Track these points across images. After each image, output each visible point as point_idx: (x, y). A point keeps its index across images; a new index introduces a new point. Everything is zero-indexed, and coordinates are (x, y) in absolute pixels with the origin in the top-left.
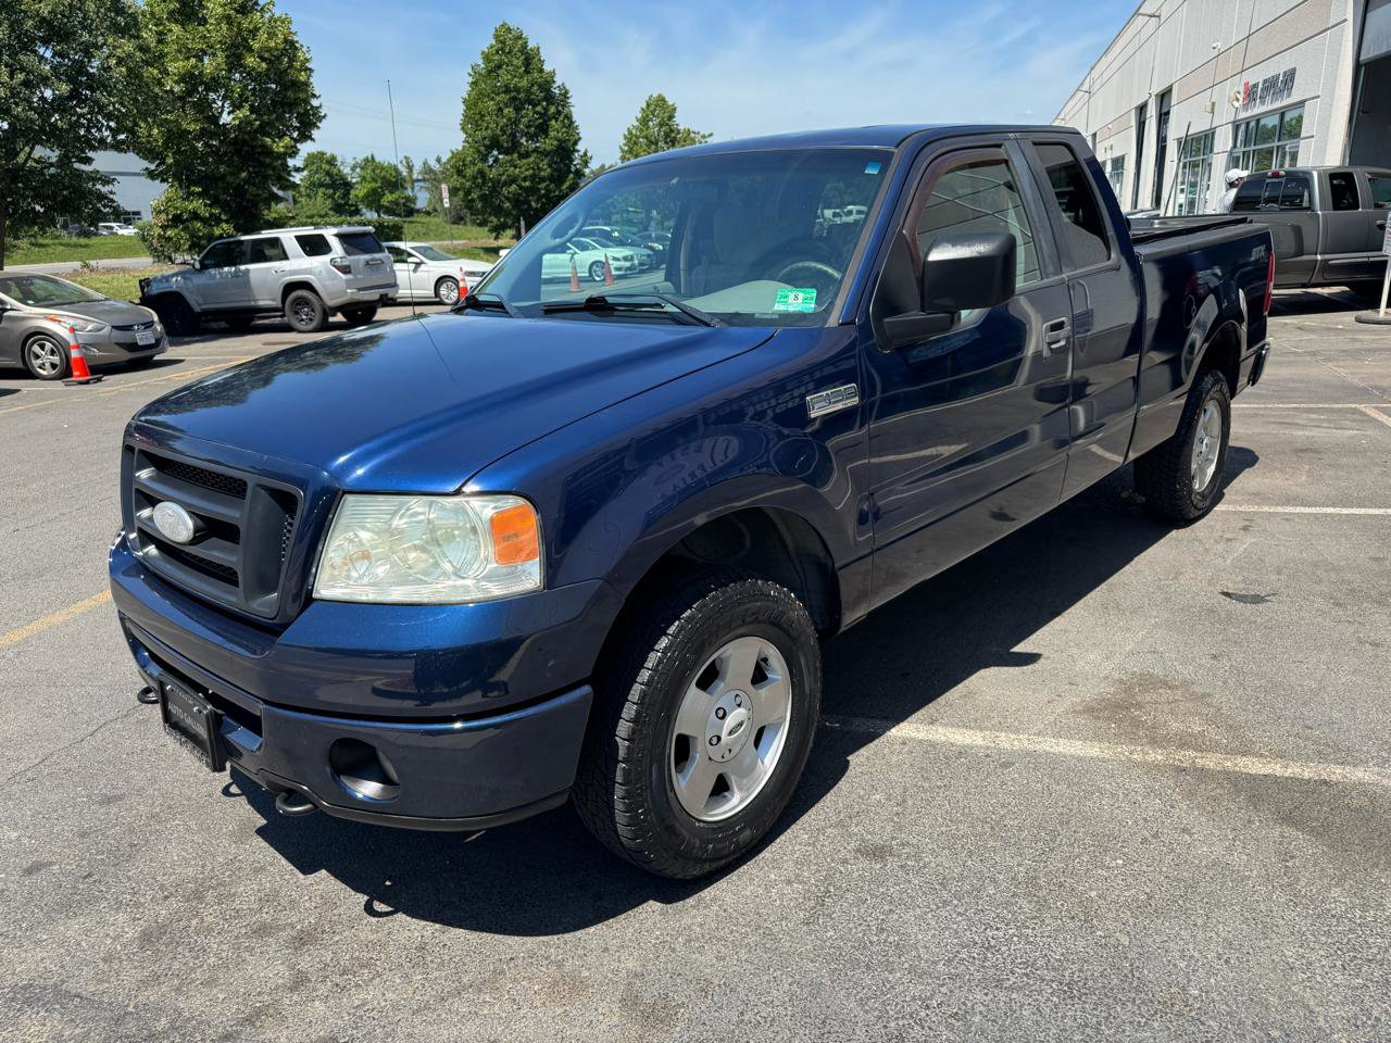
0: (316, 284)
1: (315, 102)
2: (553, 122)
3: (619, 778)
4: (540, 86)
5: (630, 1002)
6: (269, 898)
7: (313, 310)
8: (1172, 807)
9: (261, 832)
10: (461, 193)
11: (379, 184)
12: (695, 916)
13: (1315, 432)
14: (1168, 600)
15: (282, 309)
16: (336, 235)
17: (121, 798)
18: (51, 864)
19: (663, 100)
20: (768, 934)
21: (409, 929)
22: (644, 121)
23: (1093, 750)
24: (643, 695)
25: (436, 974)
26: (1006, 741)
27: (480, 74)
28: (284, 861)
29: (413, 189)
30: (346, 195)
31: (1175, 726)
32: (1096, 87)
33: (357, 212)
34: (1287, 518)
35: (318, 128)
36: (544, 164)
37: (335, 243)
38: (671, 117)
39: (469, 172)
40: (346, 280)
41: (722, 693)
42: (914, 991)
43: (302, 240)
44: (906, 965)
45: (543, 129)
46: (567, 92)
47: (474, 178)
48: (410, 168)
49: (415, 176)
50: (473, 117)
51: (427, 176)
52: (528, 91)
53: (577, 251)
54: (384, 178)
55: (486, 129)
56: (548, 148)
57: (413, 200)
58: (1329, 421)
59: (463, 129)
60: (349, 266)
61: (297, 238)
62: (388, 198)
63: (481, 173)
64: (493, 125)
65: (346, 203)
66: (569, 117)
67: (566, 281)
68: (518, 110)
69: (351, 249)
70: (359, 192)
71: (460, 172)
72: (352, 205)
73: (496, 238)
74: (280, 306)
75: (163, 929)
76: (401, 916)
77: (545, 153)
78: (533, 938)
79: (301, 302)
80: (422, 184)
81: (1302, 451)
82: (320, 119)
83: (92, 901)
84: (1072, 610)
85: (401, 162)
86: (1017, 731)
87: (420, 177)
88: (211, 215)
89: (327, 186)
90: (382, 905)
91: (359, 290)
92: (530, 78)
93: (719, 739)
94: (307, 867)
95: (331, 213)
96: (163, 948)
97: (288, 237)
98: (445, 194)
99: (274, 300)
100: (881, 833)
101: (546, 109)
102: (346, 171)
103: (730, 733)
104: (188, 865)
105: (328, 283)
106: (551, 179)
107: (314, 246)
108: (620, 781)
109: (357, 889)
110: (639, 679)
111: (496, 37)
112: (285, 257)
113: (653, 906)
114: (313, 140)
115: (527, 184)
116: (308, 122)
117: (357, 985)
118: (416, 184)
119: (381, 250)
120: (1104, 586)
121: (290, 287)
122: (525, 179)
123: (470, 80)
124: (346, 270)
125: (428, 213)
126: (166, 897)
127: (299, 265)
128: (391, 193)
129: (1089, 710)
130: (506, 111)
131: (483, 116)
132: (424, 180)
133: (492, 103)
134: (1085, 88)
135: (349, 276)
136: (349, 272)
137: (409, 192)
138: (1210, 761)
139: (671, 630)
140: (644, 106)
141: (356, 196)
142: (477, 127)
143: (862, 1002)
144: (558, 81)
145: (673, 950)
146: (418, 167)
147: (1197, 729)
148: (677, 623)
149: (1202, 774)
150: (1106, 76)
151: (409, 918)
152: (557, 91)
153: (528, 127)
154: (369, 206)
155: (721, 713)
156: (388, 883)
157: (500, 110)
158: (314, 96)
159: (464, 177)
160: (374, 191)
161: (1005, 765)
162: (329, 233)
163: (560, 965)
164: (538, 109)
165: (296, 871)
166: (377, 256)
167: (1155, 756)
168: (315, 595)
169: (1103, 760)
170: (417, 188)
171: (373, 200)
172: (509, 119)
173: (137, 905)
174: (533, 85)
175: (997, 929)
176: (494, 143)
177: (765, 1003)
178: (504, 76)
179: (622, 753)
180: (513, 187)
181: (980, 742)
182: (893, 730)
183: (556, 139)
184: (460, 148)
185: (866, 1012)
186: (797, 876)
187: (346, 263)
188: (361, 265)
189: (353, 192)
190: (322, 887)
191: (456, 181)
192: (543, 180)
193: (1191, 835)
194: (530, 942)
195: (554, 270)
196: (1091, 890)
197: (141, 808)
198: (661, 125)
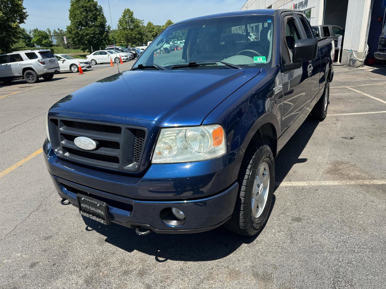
0: (34, 68)
1: (24, 11)
2: (98, 17)
3: (242, 209)
4: (93, 6)
5: (256, 275)
6: (122, 262)
7: (33, 76)
8: (366, 196)
9: (106, 240)
10: (71, 39)
11: (41, 37)
12: (259, 246)
13: (339, 94)
14: (329, 141)
15: (23, 76)
16: (39, 52)
17: (51, 236)
18: (38, 263)
19: (129, 10)
20: (282, 248)
21: (174, 265)
22: (124, 16)
23: (336, 183)
24: (247, 183)
25: (191, 277)
26: (313, 183)
27: (74, 2)
28: (120, 249)
29: (51, 38)
30: (30, 41)
31: (352, 174)
32: (249, 5)
33: (34, 46)
34: (346, 117)
35: (26, 19)
36: (97, 29)
37: (39, 55)
38: (132, 15)
39: (73, 32)
40: (44, 66)
41: (258, 180)
42: (333, 258)
43: (27, 54)
44: (326, 251)
45: (95, 19)
46: (101, 8)
47: (75, 34)
48: (50, 32)
49: (52, 35)
50: (73, 16)
51: (55, 35)
52: (90, 8)
53: (110, 54)
54: (42, 35)
55: (78, 19)
56: (98, 25)
57: (52, 42)
58: (340, 91)
59: (70, 19)
60: (44, 62)
61: (26, 54)
62: (44, 42)
63: (77, 33)
64: (80, 18)
65: (30, 44)
66: (103, 15)
67: (109, 63)
68: (87, 13)
69: (44, 57)
70: (34, 40)
71: (70, 33)
72: (32, 44)
73: (84, 52)
74: (22, 75)
75: (91, 278)
76: (169, 261)
77: (96, 26)
78: (215, 261)
79: (30, 74)
80: (54, 37)
81: (339, 99)
82: (27, 16)
83: (61, 272)
84: (307, 146)
85: (47, 30)
86: (314, 180)
87: (53, 35)
89: (23, 38)
90: (161, 258)
91: (48, 69)
92: (90, 4)
93: (258, 193)
94: (130, 250)
95: (26, 46)
96: (95, 284)
97: (22, 53)
98: (65, 39)
99: (20, 74)
100: (296, 215)
101: (96, 13)
102: (28, 33)
103: (260, 192)
104: (88, 256)
105: (38, 67)
106: (99, 34)
107: (31, 56)
108: (242, 210)
109: (150, 254)
110: (245, 178)
112: (22, 60)
114: (25, 23)
115: (92, 35)
116: (22, 18)
117: (168, 285)
118: (52, 37)
119: (53, 56)
120: (311, 139)
121: (25, 70)
122: (91, 34)
123: (71, 4)
124: (43, 63)
125: (57, 46)
126: (86, 267)
127: (27, 62)
128: (45, 40)
129: (328, 172)
130: (83, 13)
131: (76, 15)
132: (55, 36)
133: (79, 11)
134: (246, 6)
135: (45, 65)
136: (44, 64)
137: (50, 39)
138: (367, 182)
139: (251, 162)
140: (124, 12)
141: (34, 41)
142: (74, 18)
143: (321, 263)
144: (99, 4)
145: (259, 257)
146: (52, 31)
147: (358, 174)
148: (252, 160)
149: (367, 186)
150: (251, 3)
151: (172, 261)
152: (98, 8)
153: (91, 18)
154: (38, 44)
155: (258, 185)
156: (159, 251)
157: (81, 13)
158: (24, 9)
159: (72, 34)
160: (39, 40)
161: (317, 190)
162: (36, 52)
163: (228, 267)
164: (93, 13)
165: (127, 252)
166: (53, 58)
167: (353, 183)
168: (152, 163)
169: (340, 185)
170: (52, 38)
171: (39, 42)
172: (85, 16)
173: (78, 272)
174: (91, 6)
175: (343, 236)
176: (81, 24)
177: (295, 268)
179: (242, 201)
180: (88, 37)
181: (306, 185)
182: (281, 184)
183: (100, 22)
184: (70, 25)
185: (324, 266)
186: (281, 230)
187: (43, 61)
188: (48, 61)
189: (32, 40)
190: (137, 255)
191: (69, 35)
192: (97, 34)
193: (375, 202)
194: (215, 262)
195: (103, 60)
196: (360, 221)
197: (61, 239)
198: (129, 17)
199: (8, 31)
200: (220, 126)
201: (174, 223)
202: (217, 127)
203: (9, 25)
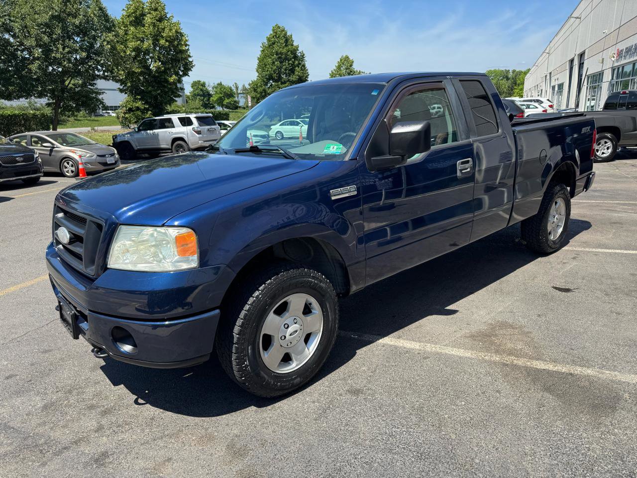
0: (186, 139)
1: (190, 59)
2: (297, 68)
3: (234, 351)
4: (291, 52)
5: (231, 446)
6: (98, 395)
7: (184, 150)
8: (495, 381)
9: (102, 368)
10: (256, 99)
11: (223, 95)
13: (624, 215)
14: (526, 289)
15: (171, 149)
16: (196, 118)
17: (50, 351)
18: (17, 375)
19: (348, 57)
20: (298, 423)
21: (150, 410)
22: (339, 67)
23: (468, 354)
24: (246, 315)
25: (155, 429)
26: (430, 348)
27: (265, 47)
28: (108, 380)
29: (238, 97)
30: (209, 100)
31: (510, 345)
32: (552, 50)
33: (213, 107)
34: (596, 254)
35: (191, 71)
37: (195, 121)
38: (351, 66)
39: (259, 90)
40: (199, 137)
41: (287, 318)
42: (352, 451)
44: (353, 440)
45: (292, 71)
46: (304, 55)
47: (261, 93)
48: (237, 88)
49: (239, 92)
50: (262, 66)
51: (244, 92)
52: (286, 54)
53: (304, 125)
54: (225, 92)
55: (267, 71)
56: (294, 79)
57: (238, 102)
58: (632, 209)
59: (257, 71)
60: (200, 131)
61: (179, 118)
62: (226, 101)
63: (264, 90)
64: (270, 69)
65: (209, 103)
66: (304, 66)
67: (298, 138)
68: (281, 62)
69: (202, 124)
70: (214, 98)
71: (255, 90)
72: (211, 104)
73: (271, 121)
74: (170, 148)
75: (52, 404)
76: (148, 406)
78: (198, 418)
79: (180, 146)
80: (242, 95)
81: (615, 223)
82: (192, 67)
83: (28, 391)
84: (480, 292)
85: (233, 85)
86: (436, 344)
87: (241, 92)
88: (145, 108)
89: (201, 96)
90: (142, 400)
91: (204, 141)
92: (287, 49)
93: (285, 337)
94: (115, 383)
95: (201, 107)
96: (51, 412)
97: (175, 118)
98: (250, 100)
99: (168, 145)
100: (360, 383)
101: (294, 62)
102: (210, 89)
103: (291, 335)
104: (70, 379)
105: (191, 138)
107: (186, 122)
108: (234, 352)
109: (133, 393)
110: (244, 309)
111: (273, 30)
112: (174, 127)
113: (253, 408)
114: (189, 76)
116: (187, 68)
117: (122, 432)
118: (239, 95)
119: (215, 124)
120: (498, 281)
121: (175, 140)
123: (261, 49)
124: (199, 133)
125: (244, 108)
126: (58, 391)
127: (179, 130)
128: (228, 99)
129: (473, 337)
130: (276, 63)
131: (266, 65)
132: (243, 93)
133: (270, 59)
134: (547, 51)
135: (201, 136)
136: (201, 134)
137: (236, 99)
138: (520, 362)
139: (261, 288)
140: (339, 60)
141: (213, 100)
142: (263, 70)
143: (328, 454)
144: (300, 49)
145: (255, 427)
146: (240, 87)
147: (519, 347)
148: (263, 285)
149: (515, 367)
150: (556, 46)
151: (151, 406)
152: (299, 54)
153: (286, 70)
154: (218, 104)
155: (286, 326)
156: (147, 392)
157: (274, 63)
158: (190, 56)
159: (257, 92)
160: (221, 98)
161: (425, 358)
162: (192, 117)
163: (206, 429)
164: (290, 62)
165: (112, 384)
166: (213, 127)
167: (496, 358)
168: (108, 266)
169: (471, 359)
170: (240, 97)
171: (220, 102)
172: (277, 67)
173: (46, 394)
174: (288, 51)
175: (398, 428)
176: (271, 77)
177: (287, 451)
178: (276, 48)
179: (235, 340)
181: (418, 347)
182: (380, 340)
183: (298, 75)
184: (256, 80)
185: (329, 458)
186: (318, 400)
187: (199, 130)
188: (206, 130)
189: (211, 98)
190: (120, 391)
191: (253, 94)
193: (500, 393)
194: (197, 420)
195: (293, 134)
196: (446, 414)
197: (58, 355)
198: (346, 69)
199: (164, 86)
200: (190, 230)
201: (127, 348)
202: (184, 230)
203: (165, 79)
